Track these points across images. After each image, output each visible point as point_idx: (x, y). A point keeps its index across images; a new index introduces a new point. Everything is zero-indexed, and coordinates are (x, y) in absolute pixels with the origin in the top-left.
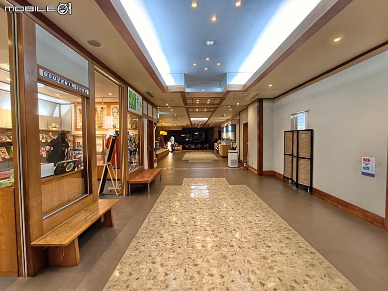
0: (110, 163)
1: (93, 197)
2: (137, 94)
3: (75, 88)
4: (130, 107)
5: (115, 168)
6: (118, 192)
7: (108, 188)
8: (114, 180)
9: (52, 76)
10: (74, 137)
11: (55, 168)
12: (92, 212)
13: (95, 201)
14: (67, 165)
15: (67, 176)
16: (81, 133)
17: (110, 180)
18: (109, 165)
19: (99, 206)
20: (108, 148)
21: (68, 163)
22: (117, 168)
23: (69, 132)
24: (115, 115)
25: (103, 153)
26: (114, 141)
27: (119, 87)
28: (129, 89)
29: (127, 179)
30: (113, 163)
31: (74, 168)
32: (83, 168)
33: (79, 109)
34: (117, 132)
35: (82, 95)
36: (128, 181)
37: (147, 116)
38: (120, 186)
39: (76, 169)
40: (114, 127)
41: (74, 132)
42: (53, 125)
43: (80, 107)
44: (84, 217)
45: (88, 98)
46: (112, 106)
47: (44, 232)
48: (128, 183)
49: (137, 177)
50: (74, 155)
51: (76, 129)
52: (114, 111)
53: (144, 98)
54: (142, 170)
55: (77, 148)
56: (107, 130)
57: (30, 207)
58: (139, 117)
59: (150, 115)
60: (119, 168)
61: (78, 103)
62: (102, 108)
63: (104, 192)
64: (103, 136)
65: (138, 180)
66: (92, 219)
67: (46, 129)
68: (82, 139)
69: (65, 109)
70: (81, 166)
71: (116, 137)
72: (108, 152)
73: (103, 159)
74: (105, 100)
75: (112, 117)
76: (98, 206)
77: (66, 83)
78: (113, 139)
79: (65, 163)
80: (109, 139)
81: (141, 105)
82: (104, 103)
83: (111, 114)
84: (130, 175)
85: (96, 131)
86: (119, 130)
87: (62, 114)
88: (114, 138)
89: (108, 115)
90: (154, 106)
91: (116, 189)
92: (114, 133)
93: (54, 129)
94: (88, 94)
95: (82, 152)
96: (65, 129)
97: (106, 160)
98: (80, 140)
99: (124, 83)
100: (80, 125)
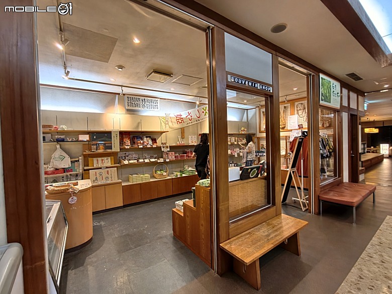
0: (295, 169)
1: (276, 209)
2: (332, 81)
3: (259, 88)
4: (322, 100)
5: (300, 176)
6: (305, 206)
7: (291, 198)
8: (299, 188)
9: (238, 79)
10: (259, 139)
11: (241, 172)
12: (275, 228)
13: (278, 215)
14: (251, 171)
15: (250, 182)
16: (264, 135)
17: (294, 187)
18: (293, 172)
19: (284, 224)
20: (292, 152)
21: (252, 169)
22: (304, 177)
23: (254, 134)
24: (300, 114)
25: (285, 156)
26: (300, 144)
27: (307, 78)
28: (321, 76)
29: (318, 193)
30: (299, 170)
31: (257, 174)
32: (266, 174)
33: (263, 112)
34: (303, 133)
35: (266, 94)
36: (319, 196)
37: (348, 109)
38: (307, 199)
39: (259, 176)
40: (300, 127)
41: (259, 135)
42: (242, 129)
43: (264, 110)
44: (266, 233)
45: (271, 96)
46: (296, 103)
47: (230, 237)
48: (319, 199)
49: (332, 193)
50: (258, 156)
51: (260, 132)
52: (298, 109)
53: (344, 85)
54: (339, 184)
55: (261, 150)
56: (291, 131)
57: (220, 210)
58: (335, 111)
59: (353, 105)
60: (307, 177)
61: (262, 106)
62: (285, 107)
63: (287, 202)
64: (287, 138)
65: (333, 196)
66: (275, 240)
67: (237, 133)
68: (265, 141)
69: (251, 113)
70: (264, 172)
71: (302, 139)
72: (292, 156)
73: (285, 163)
74: (289, 98)
75: (296, 116)
76: (281, 223)
77: (250, 84)
78: (299, 142)
79: (249, 169)
80: (293, 141)
81: (339, 94)
82: (288, 101)
83: (296, 112)
84: (321, 188)
85: (281, 133)
86: (307, 130)
87: (249, 118)
88: (301, 140)
89: (292, 114)
90: (360, 93)
91: (302, 202)
92: (300, 134)
93: (243, 132)
94: (271, 91)
95: (265, 154)
96: (251, 132)
97: (290, 166)
98: (264, 143)
99: (314, 70)
100: (264, 127)
